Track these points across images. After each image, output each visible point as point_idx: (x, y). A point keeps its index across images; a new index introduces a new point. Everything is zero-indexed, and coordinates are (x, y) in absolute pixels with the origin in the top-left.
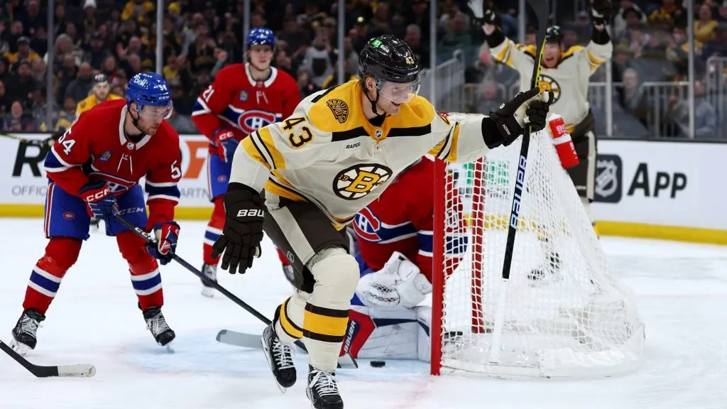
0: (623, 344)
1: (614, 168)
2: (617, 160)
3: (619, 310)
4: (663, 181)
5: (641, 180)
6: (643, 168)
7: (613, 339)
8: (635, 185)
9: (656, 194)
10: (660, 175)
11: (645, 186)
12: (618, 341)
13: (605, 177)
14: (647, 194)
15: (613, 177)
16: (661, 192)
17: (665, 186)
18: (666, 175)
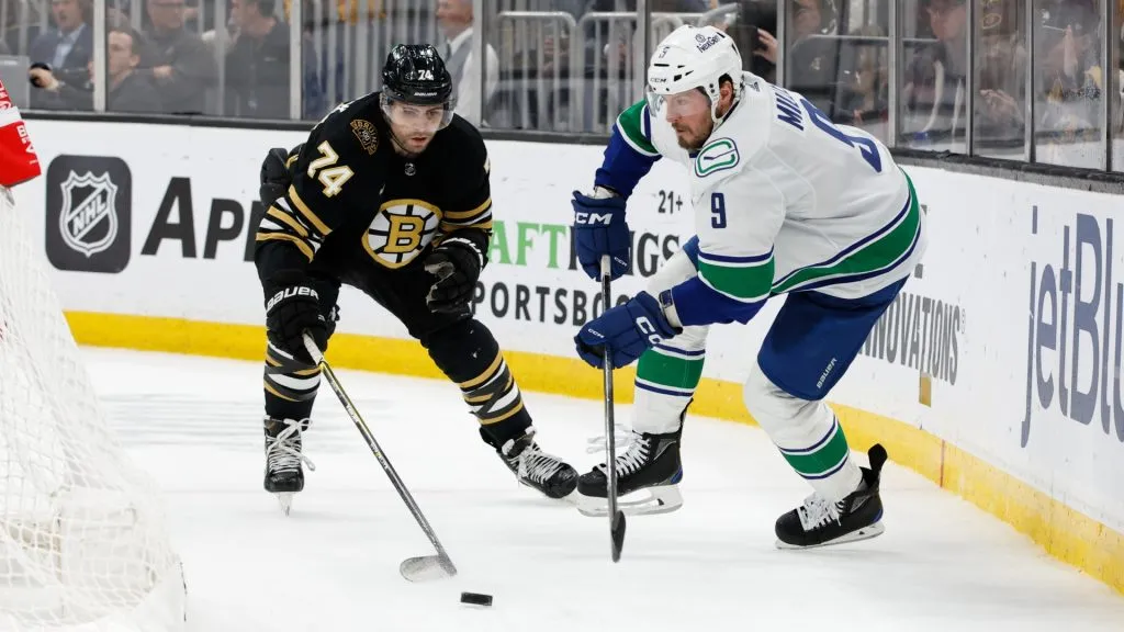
0: (135, 605)
1: (113, 190)
2: (119, 171)
3: (126, 528)
4: (227, 220)
5: (174, 217)
6: (180, 189)
7: (111, 596)
8: (160, 230)
9: (210, 252)
10: (219, 206)
11: (184, 232)
12: (124, 601)
13: (90, 212)
14: (189, 251)
15: (110, 210)
16: (223, 246)
17: (232, 234)
18: (235, 207)
